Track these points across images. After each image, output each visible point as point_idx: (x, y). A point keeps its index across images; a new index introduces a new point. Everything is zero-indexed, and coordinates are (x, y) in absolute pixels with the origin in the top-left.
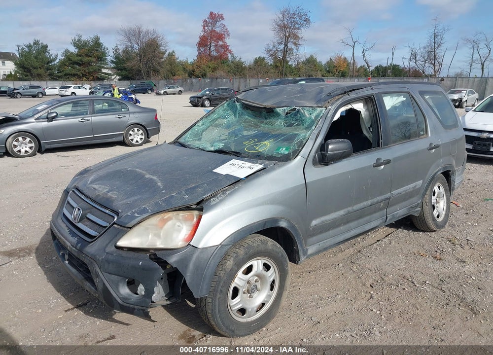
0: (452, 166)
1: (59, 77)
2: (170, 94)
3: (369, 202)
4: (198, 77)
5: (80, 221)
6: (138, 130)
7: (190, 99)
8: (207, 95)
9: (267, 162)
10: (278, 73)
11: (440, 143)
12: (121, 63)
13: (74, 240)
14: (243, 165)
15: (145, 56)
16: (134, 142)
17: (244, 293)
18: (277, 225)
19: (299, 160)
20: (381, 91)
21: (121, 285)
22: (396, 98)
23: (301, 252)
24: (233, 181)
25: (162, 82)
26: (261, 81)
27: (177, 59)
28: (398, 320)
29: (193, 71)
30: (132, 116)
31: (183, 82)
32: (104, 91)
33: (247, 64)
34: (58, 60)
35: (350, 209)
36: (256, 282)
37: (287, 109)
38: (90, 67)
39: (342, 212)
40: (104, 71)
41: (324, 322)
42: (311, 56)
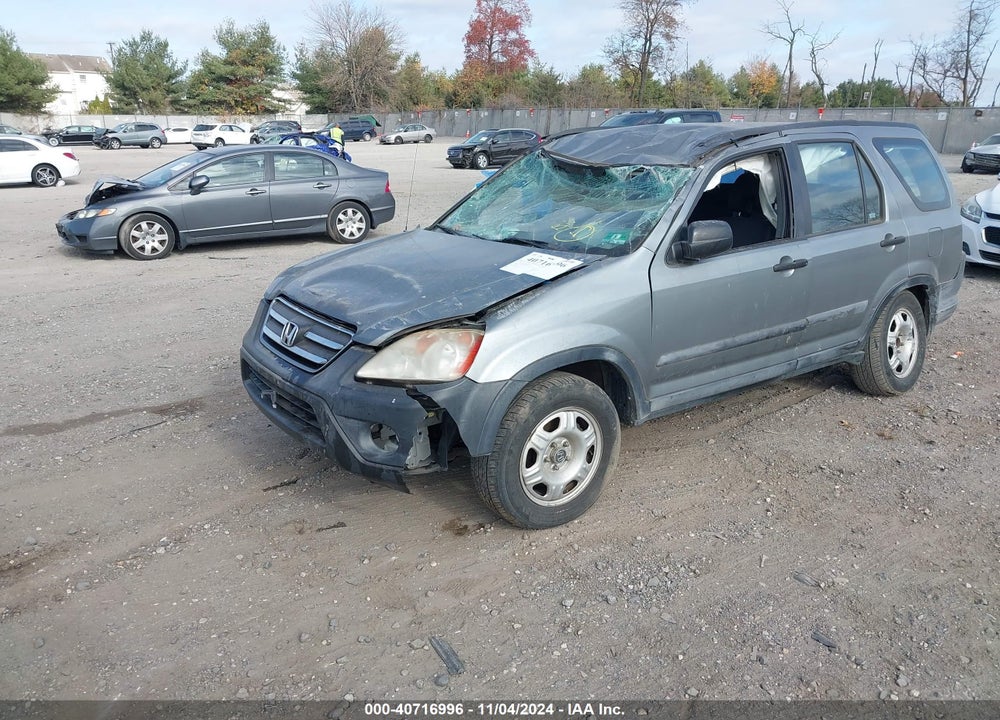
0: (930, 278)
1: (190, 107)
2: (409, 142)
3: (765, 332)
4: (464, 106)
5: (295, 343)
6: (354, 213)
7: (449, 153)
8: (482, 144)
9: (589, 256)
10: (630, 98)
11: (907, 234)
12: (312, 79)
13: (287, 372)
14: (549, 261)
15: (359, 63)
16: (346, 235)
17: (545, 461)
18: (601, 358)
19: (642, 255)
20: (798, 138)
21: (362, 434)
22: (828, 151)
23: (639, 405)
24: (533, 284)
25: (393, 118)
26: (593, 114)
27: (423, 70)
28: (795, 520)
29: (455, 95)
30: (343, 184)
31: (434, 117)
32: (283, 136)
33: (565, 80)
34: (188, 73)
35: (729, 341)
36: (564, 446)
37: (629, 170)
38: (251, 87)
39: (714, 345)
40: (276, 93)
41: (673, 516)
42: (701, 63)
